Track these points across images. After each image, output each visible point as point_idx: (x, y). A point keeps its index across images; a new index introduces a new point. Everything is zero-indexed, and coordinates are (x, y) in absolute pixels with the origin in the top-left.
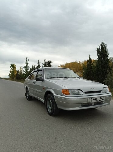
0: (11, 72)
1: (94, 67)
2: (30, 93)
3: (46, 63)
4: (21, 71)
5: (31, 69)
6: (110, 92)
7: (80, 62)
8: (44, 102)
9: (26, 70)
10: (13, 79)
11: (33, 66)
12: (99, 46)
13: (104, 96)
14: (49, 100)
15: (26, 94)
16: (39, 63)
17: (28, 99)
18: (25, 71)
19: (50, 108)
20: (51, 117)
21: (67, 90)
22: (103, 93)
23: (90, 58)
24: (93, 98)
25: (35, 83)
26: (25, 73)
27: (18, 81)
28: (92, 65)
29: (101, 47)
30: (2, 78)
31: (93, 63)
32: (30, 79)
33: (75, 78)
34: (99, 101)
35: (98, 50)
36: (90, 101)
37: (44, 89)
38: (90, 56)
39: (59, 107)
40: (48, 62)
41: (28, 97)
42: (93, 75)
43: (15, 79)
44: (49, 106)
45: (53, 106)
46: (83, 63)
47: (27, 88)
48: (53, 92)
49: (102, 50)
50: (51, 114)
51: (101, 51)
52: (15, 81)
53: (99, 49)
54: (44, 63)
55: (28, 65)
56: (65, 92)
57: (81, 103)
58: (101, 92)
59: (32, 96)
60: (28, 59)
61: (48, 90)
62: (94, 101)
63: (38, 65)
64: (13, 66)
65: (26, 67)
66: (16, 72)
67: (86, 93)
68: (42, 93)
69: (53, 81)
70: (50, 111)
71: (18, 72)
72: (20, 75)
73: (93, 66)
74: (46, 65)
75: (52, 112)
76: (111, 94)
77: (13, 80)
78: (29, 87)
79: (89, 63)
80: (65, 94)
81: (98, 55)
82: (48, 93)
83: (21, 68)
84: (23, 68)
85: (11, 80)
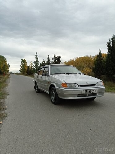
0: (21, 67)
1: (104, 62)
2: (38, 87)
3: (55, 58)
4: (31, 66)
5: (41, 64)
6: (104, 86)
7: (91, 56)
8: (49, 93)
9: (37, 65)
10: (24, 73)
11: (43, 61)
12: (110, 41)
13: (97, 89)
14: (53, 92)
15: (35, 88)
16: (49, 59)
17: (37, 92)
18: (35, 66)
19: (53, 98)
20: (54, 105)
21: (65, 83)
22: (97, 87)
23: (100, 53)
24: (87, 90)
25: (42, 78)
26: (35, 68)
27: (29, 76)
28: (102, 59)
29: (112, 41)
30: (14, 73)
31: (103, 57)
32: (39, 74)
33: (77, 73)
34: (92, 92)
35: (109, 45)
36: (84, 93)
37: (49, 83)
38: (100, 50)
39: (59, 97)
40: (58, 57)
41: (36, 90)
42: (103, 70)
43: (26, 73)
44: (53, 96)
45: (55, 96)
46: (94, 58)
47: (35, 82)
48: (55, 85)
49: (112, 44)
50: (54, 103)
51: (112, 46)
52: (26, 75)
53: (110, 43)
54: (53, 58)
55: (38, 60)
56: (64, 85)
57: (77, 94)
58: (95, 85)
59: (40, 89)
60: (37, 54)
61: (52, 83)
62: (88, 93)
63: (48, 60)
64: (24, 61)
65: (36, 62)
66: (27, 67)
67: (81, 86)
68: (47, 86)
69: (56, 76)
70: (53, 101)
71: (28, 67)
72: (30, 70)
73: (104, 60)
74: (55, 60)
75: (55, 101)
76: (105, 87)
77: (24, 75)
78: (37, 81)
79: (99, 58)
80: (64, 87)
81: (108, 50)
82: (52, 86)
83: (31, 63)
84: (33, 63)
85: (22, 75)
